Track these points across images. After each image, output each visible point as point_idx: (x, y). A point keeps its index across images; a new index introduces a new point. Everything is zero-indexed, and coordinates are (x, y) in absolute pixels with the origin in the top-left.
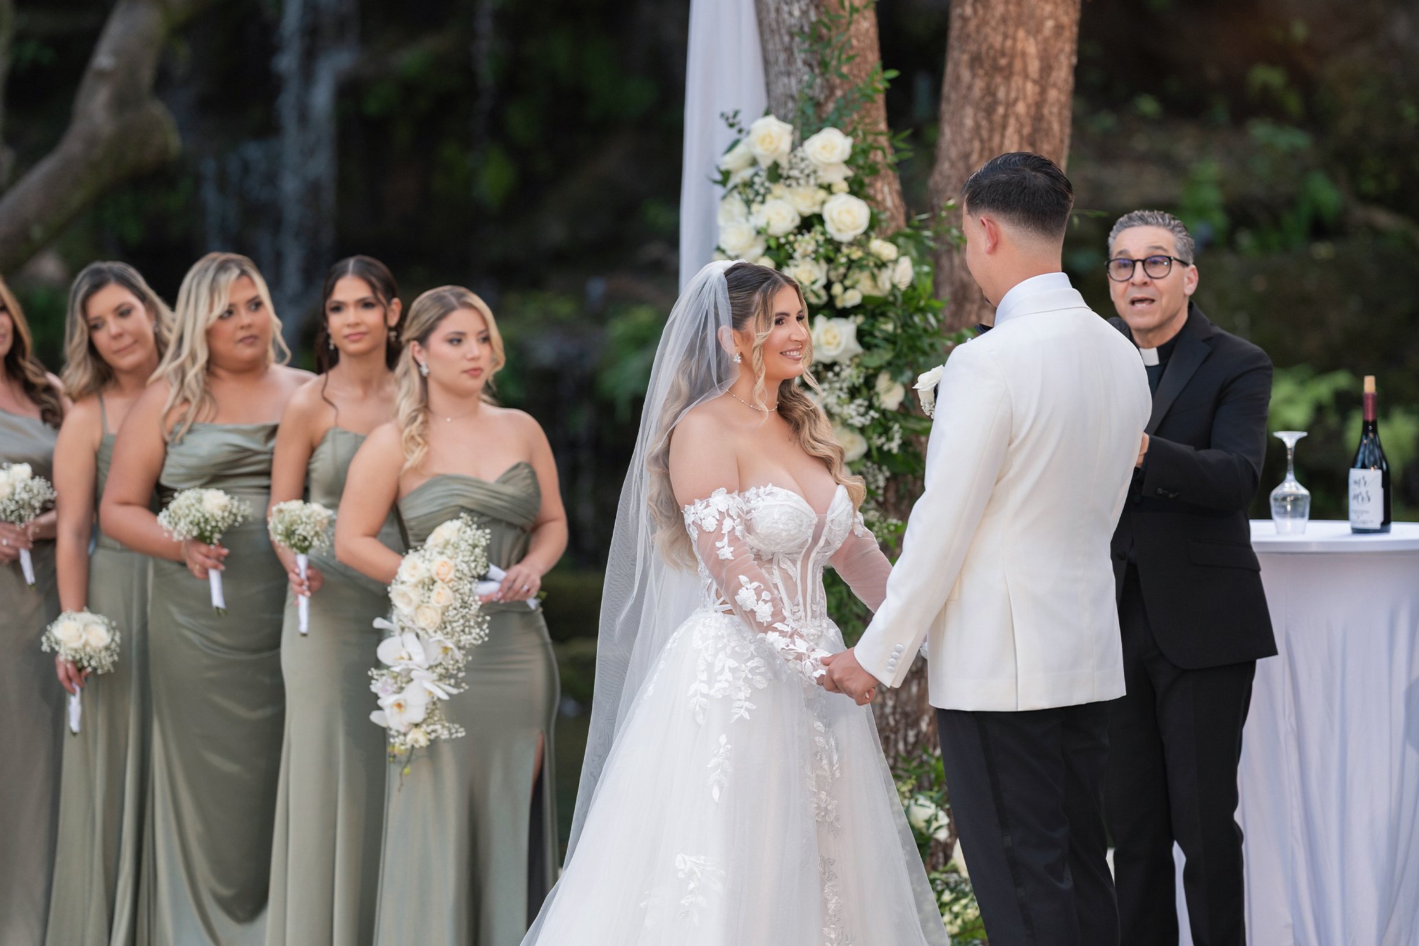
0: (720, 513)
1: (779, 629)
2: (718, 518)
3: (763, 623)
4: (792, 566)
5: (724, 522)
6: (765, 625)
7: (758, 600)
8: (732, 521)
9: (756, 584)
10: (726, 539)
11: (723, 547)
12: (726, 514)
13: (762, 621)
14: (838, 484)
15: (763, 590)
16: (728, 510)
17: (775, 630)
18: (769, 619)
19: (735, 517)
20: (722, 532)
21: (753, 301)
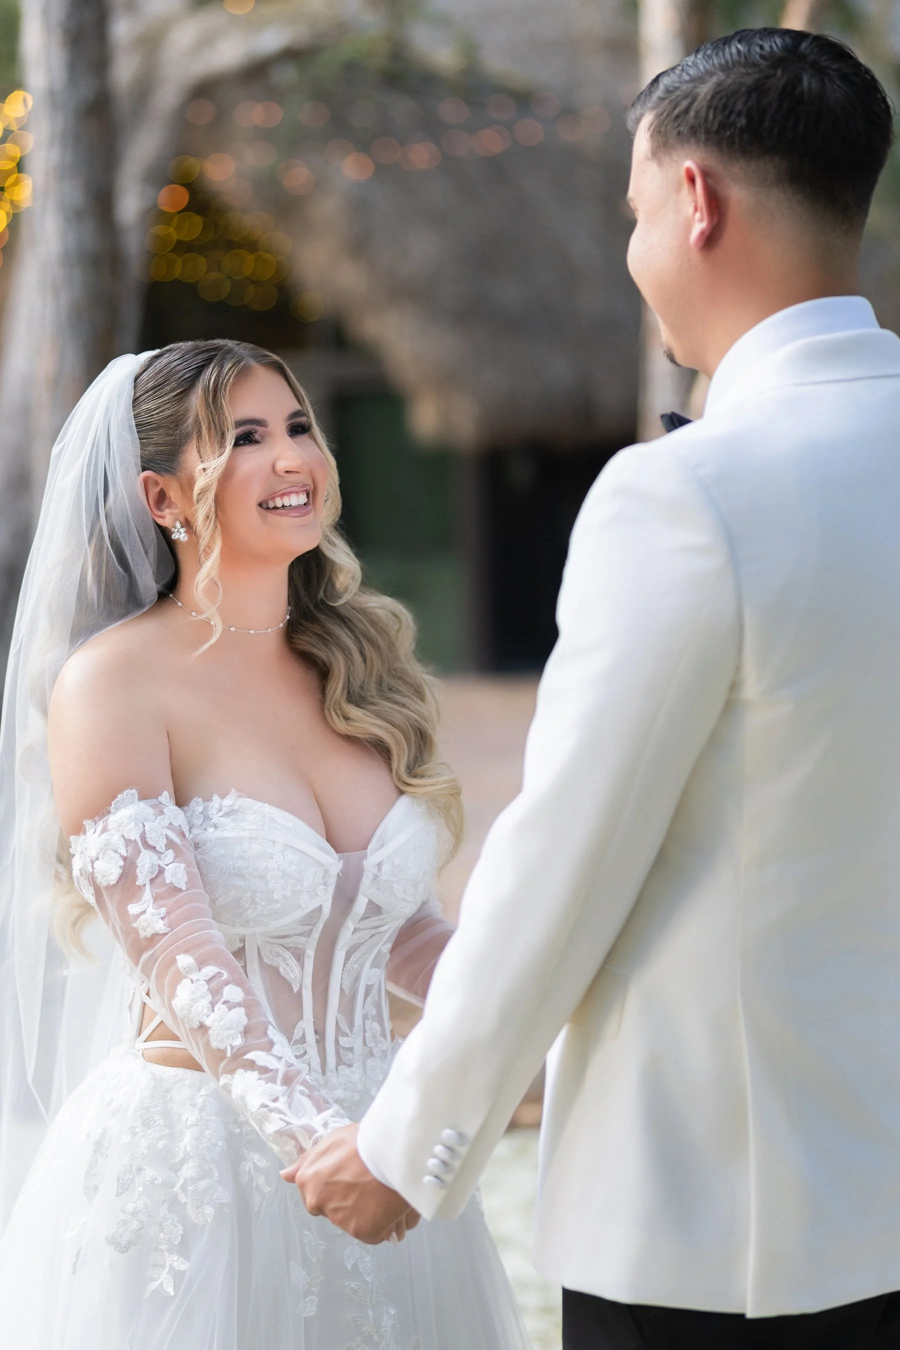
0: (128, 842)
1: (261, 1064)
2: (125, 854)
3: (224, 1052)
4: (293, 962)
5: (139, 862)
6: (229, 1054)
7: (213, 1005)
8: (155, 857)
9: (210, 970)
10: (147, 894)
11: (144, 912)
12: (140, 845)
13: (222, 1047)
14: (402, 793)
15: (227, 983)
16: (143, 837)
17: (251, 1065)
18: (238, 1041)
19: (160, 847)
20: (137, 883)
21: (187, 411)
